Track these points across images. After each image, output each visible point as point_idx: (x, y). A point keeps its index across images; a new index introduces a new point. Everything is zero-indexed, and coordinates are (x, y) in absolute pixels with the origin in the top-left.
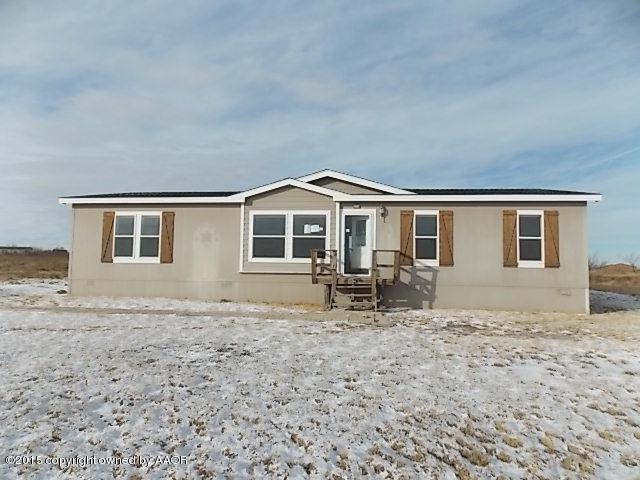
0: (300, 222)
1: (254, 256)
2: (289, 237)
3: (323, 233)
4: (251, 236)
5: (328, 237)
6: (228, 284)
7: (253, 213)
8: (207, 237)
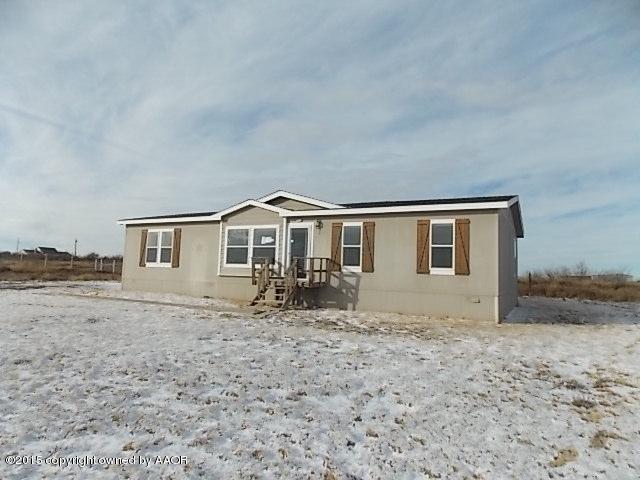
0: (259, 235)
1: (228, 262)
2: (251, 247)
3: (274, 243)
4: (226, 246)
5: (277, 246)
6: (211, 285)
7: (228, 228)
8: (199, 248)
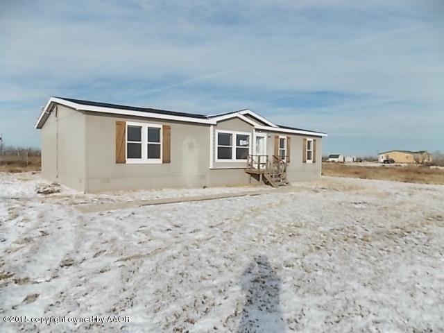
0: (239, 138)
1: (219, 158)
2: (234, 147)
3: (248, 145)
4: (217, 146)
5: (250, 147)
6: (203, 177)
7: (218, 131)
8: (191, 146)
